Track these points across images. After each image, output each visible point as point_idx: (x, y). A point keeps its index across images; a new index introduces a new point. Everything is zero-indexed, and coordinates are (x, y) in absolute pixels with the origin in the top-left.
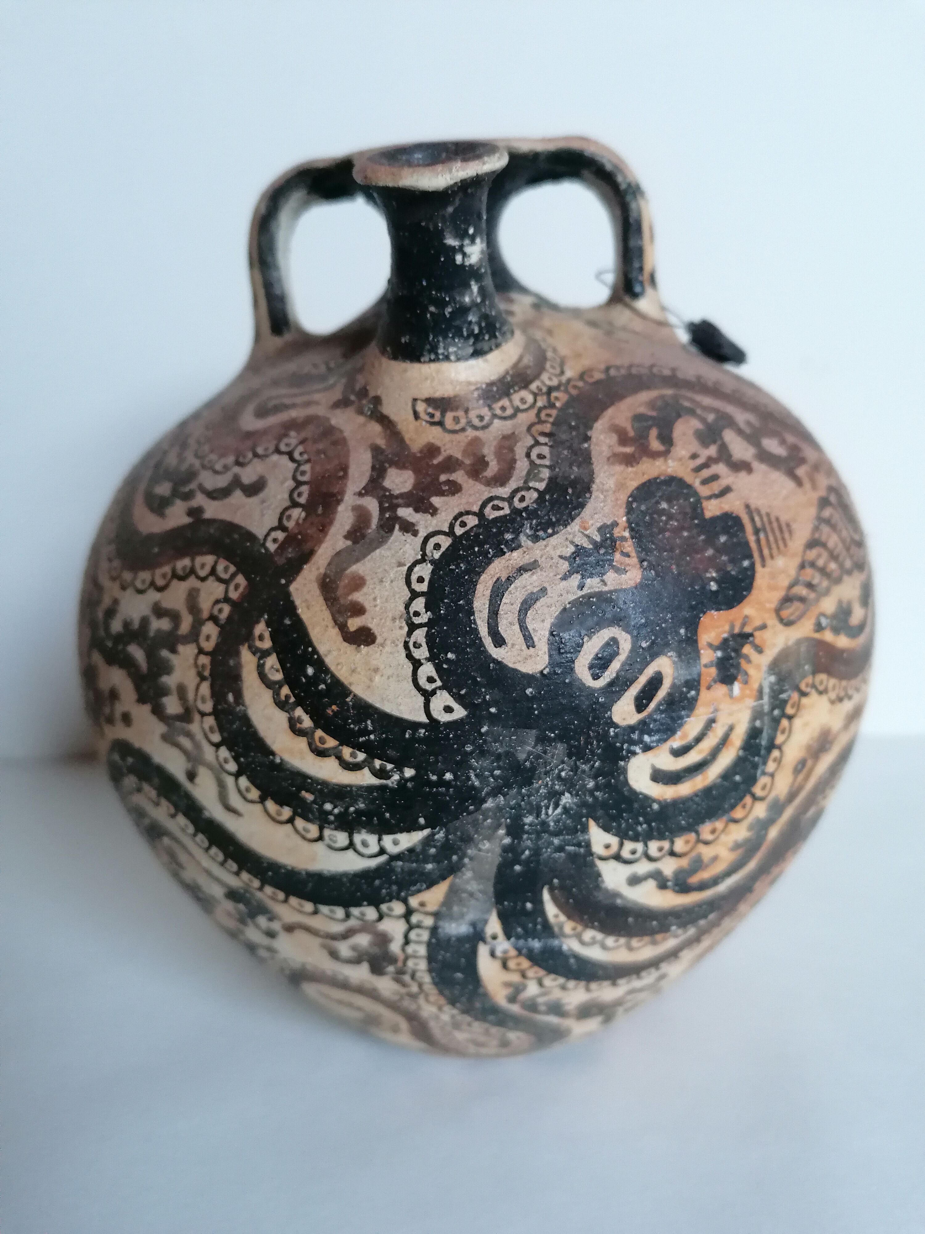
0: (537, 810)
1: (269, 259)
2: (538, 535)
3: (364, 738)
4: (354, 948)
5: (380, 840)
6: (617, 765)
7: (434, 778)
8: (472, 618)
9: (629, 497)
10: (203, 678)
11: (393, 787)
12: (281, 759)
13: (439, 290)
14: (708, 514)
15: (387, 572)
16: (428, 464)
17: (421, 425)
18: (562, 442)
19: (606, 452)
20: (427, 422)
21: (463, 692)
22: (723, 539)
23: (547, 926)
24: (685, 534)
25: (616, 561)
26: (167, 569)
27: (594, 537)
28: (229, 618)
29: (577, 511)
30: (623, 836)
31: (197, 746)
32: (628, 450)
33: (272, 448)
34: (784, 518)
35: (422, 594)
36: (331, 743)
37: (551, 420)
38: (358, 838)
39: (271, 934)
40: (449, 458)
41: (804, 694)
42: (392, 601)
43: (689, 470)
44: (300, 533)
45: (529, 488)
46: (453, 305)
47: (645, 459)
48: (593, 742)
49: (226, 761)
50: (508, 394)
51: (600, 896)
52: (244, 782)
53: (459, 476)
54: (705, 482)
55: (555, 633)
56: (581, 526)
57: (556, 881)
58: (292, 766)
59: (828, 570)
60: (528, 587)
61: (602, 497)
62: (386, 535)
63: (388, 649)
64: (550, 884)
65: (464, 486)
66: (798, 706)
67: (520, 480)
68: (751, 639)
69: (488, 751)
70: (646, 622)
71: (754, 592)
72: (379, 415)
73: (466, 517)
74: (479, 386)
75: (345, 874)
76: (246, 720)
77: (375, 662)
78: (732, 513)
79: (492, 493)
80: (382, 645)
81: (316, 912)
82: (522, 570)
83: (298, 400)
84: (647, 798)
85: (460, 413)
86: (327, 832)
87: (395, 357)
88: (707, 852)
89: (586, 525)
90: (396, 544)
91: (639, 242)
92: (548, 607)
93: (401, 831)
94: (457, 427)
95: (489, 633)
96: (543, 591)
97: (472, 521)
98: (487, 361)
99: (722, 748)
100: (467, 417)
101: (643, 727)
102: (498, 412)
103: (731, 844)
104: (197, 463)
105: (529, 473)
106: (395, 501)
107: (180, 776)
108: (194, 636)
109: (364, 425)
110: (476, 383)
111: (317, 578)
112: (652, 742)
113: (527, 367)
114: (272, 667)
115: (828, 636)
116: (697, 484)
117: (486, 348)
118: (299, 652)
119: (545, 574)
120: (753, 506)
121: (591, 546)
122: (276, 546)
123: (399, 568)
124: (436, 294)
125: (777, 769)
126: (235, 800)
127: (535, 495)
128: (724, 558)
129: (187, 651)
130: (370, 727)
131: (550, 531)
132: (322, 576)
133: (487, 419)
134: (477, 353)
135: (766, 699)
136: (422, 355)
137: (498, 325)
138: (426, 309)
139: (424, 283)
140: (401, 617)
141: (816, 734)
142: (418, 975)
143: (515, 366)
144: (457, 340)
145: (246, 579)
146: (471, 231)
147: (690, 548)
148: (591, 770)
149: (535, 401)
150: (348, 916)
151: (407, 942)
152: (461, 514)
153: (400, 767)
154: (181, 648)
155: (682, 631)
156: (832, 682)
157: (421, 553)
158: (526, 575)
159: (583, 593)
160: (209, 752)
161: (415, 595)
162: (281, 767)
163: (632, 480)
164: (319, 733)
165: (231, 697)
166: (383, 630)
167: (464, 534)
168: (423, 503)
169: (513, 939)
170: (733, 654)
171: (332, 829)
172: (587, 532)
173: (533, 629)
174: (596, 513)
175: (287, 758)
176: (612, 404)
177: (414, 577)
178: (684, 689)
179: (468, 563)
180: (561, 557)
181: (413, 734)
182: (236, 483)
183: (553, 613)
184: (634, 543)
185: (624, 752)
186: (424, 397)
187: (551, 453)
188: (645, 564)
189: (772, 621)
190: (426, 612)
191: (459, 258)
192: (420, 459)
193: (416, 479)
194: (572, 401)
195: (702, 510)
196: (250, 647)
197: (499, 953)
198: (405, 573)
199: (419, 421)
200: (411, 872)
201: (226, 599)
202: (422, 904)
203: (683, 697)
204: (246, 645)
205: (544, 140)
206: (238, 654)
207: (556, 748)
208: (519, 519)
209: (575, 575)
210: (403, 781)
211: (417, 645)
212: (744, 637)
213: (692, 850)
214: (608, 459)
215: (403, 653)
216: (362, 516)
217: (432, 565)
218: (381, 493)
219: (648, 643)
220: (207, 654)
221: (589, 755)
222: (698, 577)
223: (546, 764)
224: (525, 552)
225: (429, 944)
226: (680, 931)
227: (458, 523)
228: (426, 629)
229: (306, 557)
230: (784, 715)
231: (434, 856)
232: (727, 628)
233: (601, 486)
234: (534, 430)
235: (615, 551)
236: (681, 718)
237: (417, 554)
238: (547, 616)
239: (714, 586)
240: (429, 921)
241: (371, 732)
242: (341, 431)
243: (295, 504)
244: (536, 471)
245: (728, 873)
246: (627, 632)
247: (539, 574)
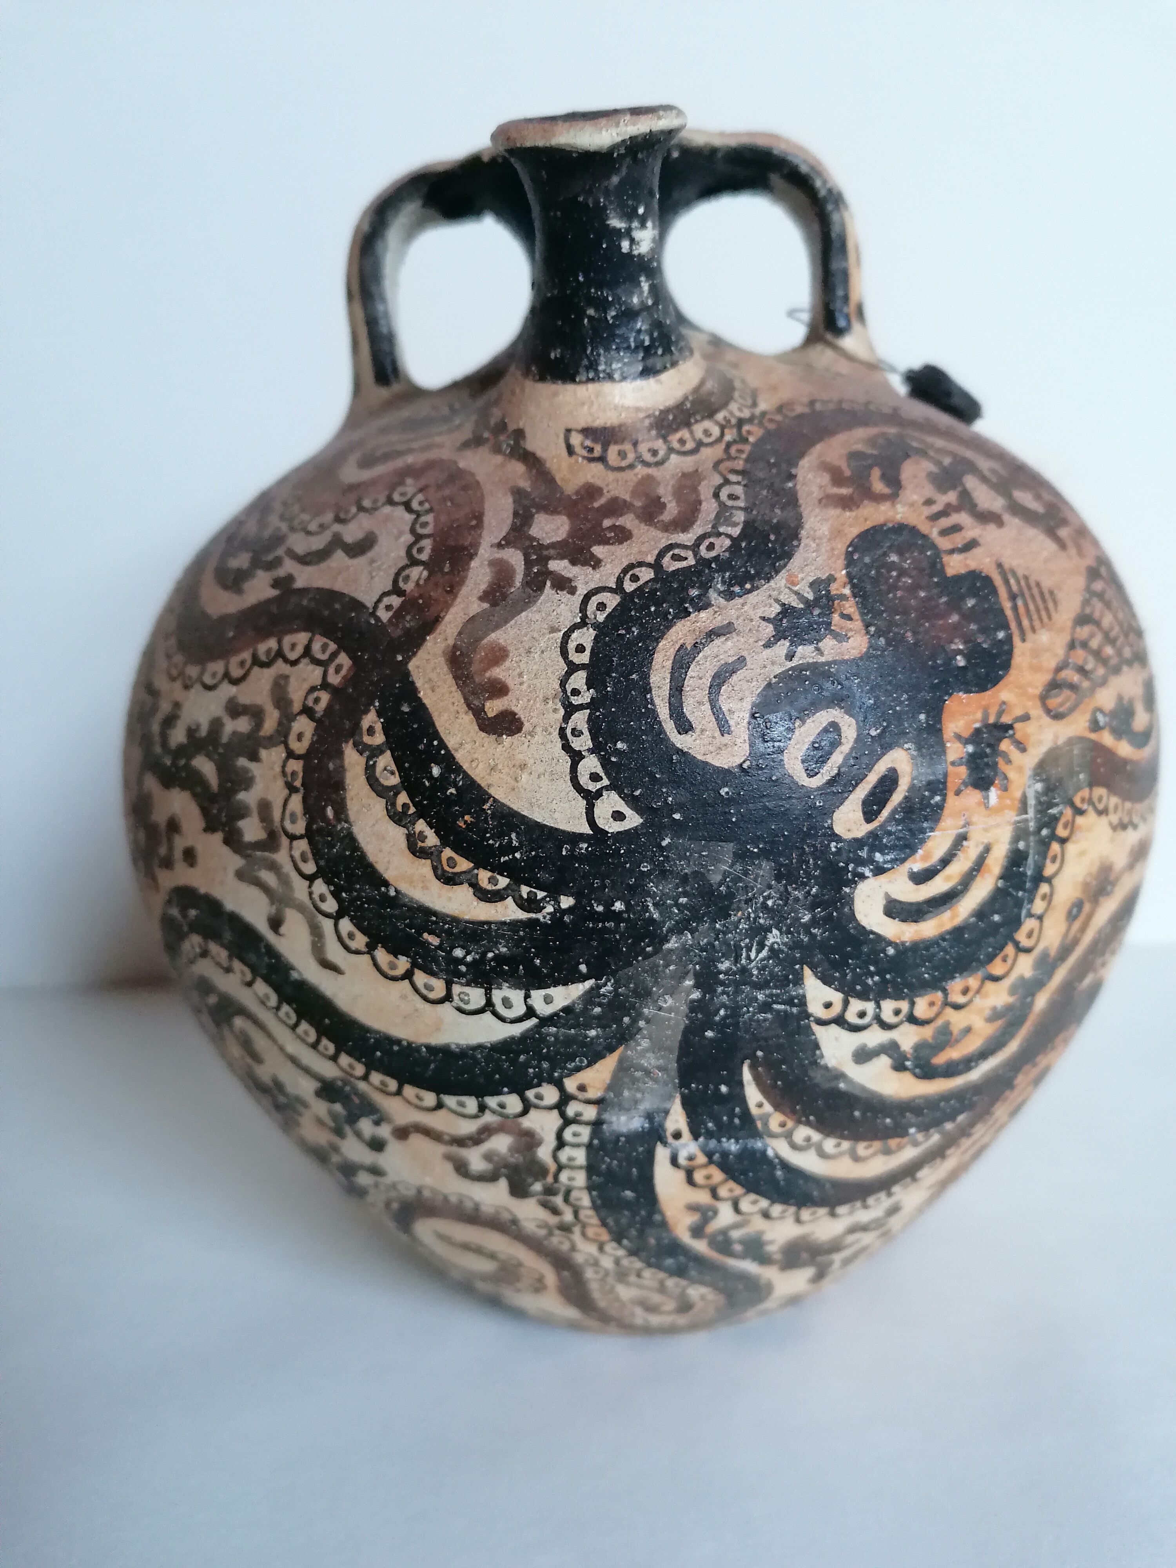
0: (735, 953)
1: (374, 289)
2: (733, 591)
3: (507, 858)
4: (488, 1157)
5: (527, 996)
6: (840, 892)
7: (600, 909)
8: (648, 696)
9: (849, 546)
10: (292, 789)
11: (546, 923)
12: (396, 891)
13: (599, 287)
14: (950, 572)
15: (537, 641)
16: (587, 509)
17: (577, 462)
18: (760, 481)
19: (817, 493)
20: (584, 457)
21: (637, 793)
22: (971, 603)
23: (747, 1117)
24: (922, 594)
25: (835, 625)
26: (246, 655)
27: (806, 595)
28: (329, 709)
29: (782, 562)
30: (849, 991)
31: (284, 880)
32: (844, 491)
33: (382, 498)
34: (1046, 584)
35: (583, 667)
36: (464, 865)
37: (744, 456)
38: (497, 996)
39: (377, 1145)
40: (614, 500)
41: (1080, 812)
42: (544, 676)
43: (923, 517)
44: (421, 597)
45: (719, 534)
46: (617, 307)
47: (866, 502)
48: (809, 861)
49: (322, 898)
50: (688, 425)
51: (817, 1076)
52: (346, 925)
53: (628, 521)
54: (944, 532)
55: (757, 715)
56: (787, 580)
57: (760, 1053)
58: (411, 900)
59: (1104, 655)
60: (721, 657)
61: (814, 545)
62: (534, 594)
63: (538, 738)
64: (753, 1057)
65: (635, 532)
66: (1071, 825)
67: (708, 524)
68: (1011, 732)
69: (671, 872)
70: (875, 704)
71: (1013, 672)
72: (521, 451)
73: (638, 569)
74: (651, 412)
75: (480, 1047)
76: (351, 840)
77: (521, 756)
78: (981, 572)
79: (671, 539)
80: (531, 734)
81: (440, 1106)
82: (713, 634)
83: (415, 445)
84: (879, 938)
85: (627, 447)
86: (456, 989)
87: (542, 378)
88: (957, 1020)
89: (794, 579)
90: (549, 604)
91: (844, 265)
92: (748, 681)
93: (556, 984)
94: (624, 464)
95: (671, 716)
96: (741, 661)
97: (645, 575)
98: (659, 382)
99: (976, 876)
100: (636, 451)
101: (873, 841)
102: (676, 445)
103: (987, 1012)
104: (284, 527)
105: (718, 516)
106: (545, 553)
107: (260, 923)
108: (282, 735)
109: (502, 465)
110: (647, 409)
111: (443, 652)
112: (885, 862)
113: (711, 394)
114: (385, 769)
115: (1107, 739)
116: (934, 534)
117: (659, 366)
118: (422, 747)
119: (742, 640)
120: (1006, 566)
121: (801, 606)
122: (390, 614)
123: (552, 635)
124: (596, 292)
125: (1046, 910)
126: (334, 952)
127: (728, 542)
128: (973, 627)
129: (273, 756)
130: (514, 842)
131: (748, 586)
132: (450, 649)
133: (661, 453)
134: (647, 372)
135: (1031, 813)
136: (577, 373)
137: (673, 338)
138: (583, 313)
139: (581, 279)
140: (555, 696)
141: (1095, 869)
142: (574, 1194)
143: (696, 390)
144: (622, 354)
145: (351, 658)
146: (641, 211)
147: (928, 612)
148: (806, 898)
149: (722, 434)
150: (482, 1108)
151: (561, 1144)
152: (631, 566)
153: (554, 895)
154: (263, 753)
155: (922, 717)
156: (1114, 800)
157: (580, 615)
158: (718, 642)
159: (793, 665)
160: (300, 887)
161: (573, 668)
162: (396, 902)
163: (851, 526)
164: (448, 853)
165: (330, 812)
166: (532, 714)
167: (636, 590)
168: (581, 553)
169: (701, 1139)
170: (988, 750)
171: (462, 984)
172: (796, 588)
173: (729, 710)
174: (807, 565)
175: (404, 888)
176: (820, 439)
177: (572, 646)
178: (927, 793)
179: (642, 626)
180: (763, 619)
181: (572, 850)
182: (337, 542)
183: (754, 689)
184: (857, 602)
185: (849, 874)
186: (580, 427)
187: (746, 494)
188: (872, 629)
189: (1036, 711)
190: (588, 690)
191: (625, 245)
192: (575, 503)
193: (572, 523)
194: (768, 436)
195: (943, 567)
196: (355, 745)
197: (682, 1161)
198: (559, 641)
199: (574, 457)
200: (569, 1041)
201: (325, 685)
202: (582, 1088)
203: (925, 804)
204: (351, 742)
205: (722, 134)
206: (340, 754)
207: (760, 867)
208: (707, 571)
209: (782, 641)
210: (559, 912)
211: (576, 733)
212: (1002, 730)
213: (938, 1015)
214: (820, 501)
215: (559, 744)
216: (502, 573)
217: (594, 630)
218: (527, 543)
219: (878, 731)
220: (298, 757)
221: (803, 878)
222: (939, 649)
223: (746, 889)
224: (716, 612)
225: (589, 1147)
226: (920, 1137)
227: (628, 576)
228: (588, 711)
229: (429, 625)
230: (1053, 837)
231: (598, 1018)
232: (979, 715)
233: (812, 533)
234: (722, 467)
235: (833, 613)
236: (923, 831)
237: (575, 617)
238: (747, 693)
239: (961, 661)
240: (590, 1113)
241: (516, 849)
242: (473, 475)
243: (414, 562)
244: (728, 514)
245: (983, 1055)
246: (851, 716)
247: (735, 640)
